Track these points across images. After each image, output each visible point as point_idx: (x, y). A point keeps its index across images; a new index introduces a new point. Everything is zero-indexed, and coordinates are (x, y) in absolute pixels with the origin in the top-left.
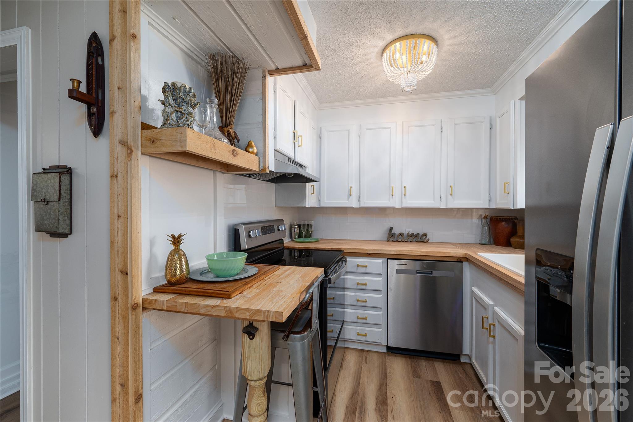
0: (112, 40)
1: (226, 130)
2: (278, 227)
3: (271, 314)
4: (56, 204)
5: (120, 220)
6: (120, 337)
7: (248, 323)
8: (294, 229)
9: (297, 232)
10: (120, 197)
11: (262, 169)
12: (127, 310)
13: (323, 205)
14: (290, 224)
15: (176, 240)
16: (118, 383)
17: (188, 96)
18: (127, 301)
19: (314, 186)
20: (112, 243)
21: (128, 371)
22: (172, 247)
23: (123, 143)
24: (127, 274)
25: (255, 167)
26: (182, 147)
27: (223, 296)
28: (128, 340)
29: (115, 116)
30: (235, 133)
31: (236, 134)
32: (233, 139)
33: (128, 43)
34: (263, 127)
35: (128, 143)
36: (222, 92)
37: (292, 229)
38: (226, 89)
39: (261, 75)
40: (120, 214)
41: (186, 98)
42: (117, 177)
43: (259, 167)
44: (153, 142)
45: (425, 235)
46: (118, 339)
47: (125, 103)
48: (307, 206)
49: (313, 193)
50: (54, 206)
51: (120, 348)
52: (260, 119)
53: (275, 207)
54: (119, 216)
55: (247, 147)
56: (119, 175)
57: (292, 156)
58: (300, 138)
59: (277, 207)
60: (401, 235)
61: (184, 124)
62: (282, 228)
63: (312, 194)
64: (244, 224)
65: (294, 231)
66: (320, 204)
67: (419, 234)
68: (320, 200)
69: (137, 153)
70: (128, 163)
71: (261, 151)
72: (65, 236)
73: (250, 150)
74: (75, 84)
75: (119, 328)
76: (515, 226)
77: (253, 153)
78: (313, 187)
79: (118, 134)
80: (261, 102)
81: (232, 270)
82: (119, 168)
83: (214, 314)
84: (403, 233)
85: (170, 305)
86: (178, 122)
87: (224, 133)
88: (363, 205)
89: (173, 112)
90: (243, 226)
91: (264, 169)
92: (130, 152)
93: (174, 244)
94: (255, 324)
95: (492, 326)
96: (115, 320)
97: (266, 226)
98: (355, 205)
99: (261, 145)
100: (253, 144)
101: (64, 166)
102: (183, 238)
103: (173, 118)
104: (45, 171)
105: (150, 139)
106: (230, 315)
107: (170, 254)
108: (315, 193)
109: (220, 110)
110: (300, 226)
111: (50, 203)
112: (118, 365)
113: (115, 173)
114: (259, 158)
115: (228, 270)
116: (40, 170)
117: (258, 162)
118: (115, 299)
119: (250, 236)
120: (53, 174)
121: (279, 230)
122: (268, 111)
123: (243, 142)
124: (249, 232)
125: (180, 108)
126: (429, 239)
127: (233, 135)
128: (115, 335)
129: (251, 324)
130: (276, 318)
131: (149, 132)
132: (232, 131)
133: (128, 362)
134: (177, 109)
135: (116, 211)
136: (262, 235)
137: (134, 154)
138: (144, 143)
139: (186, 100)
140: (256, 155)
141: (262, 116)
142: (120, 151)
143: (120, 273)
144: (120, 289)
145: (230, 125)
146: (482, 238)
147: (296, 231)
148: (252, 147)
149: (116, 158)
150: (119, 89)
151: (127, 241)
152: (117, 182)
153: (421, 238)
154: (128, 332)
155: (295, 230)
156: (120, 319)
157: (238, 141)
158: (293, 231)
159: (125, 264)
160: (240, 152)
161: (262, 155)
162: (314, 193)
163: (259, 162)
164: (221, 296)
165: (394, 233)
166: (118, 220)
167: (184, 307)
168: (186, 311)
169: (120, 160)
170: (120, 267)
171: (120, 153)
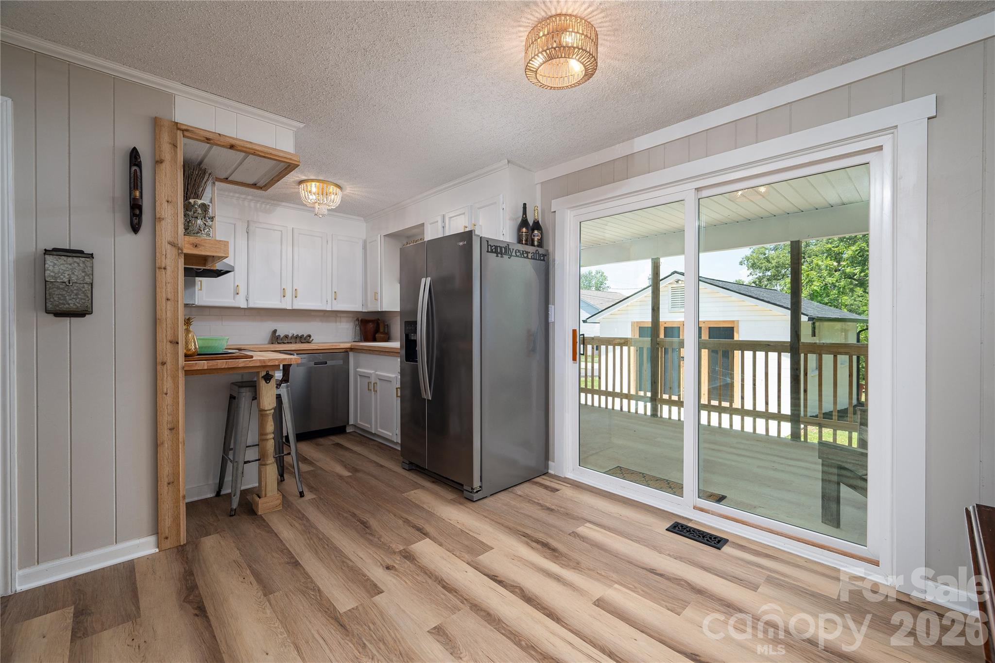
0: (159, 162)
5: (169, 302)
6: (169, 392)
7: (265, 373)
10: (169, 285)
12: (176, 371)
15: (187, 322)
16: (166, 428)
18: (178, 363)
20: (158, 320)
21: (178, 417)
23: (172, 244)
24: (178, 343)
28: (178, 393)
29: (163, 223)
35: (179, 245)
40: (169, 298)
42: (165, 269)
44: (196, 246)
45: (310, 336)
46: (166, 394)
50: (84, 287)
51: (168, 400)
54: (168, 300)
56: (168, 268)
60: (286, 337)
67: (303, 335)
70: (179, 260)
72: (81, 315)
75: (168, 385)
76: (378, 325)
79: (167, 235)
82: (168, 263)
84: (288, 335)
88: (251, 305)
92: (181, 252)
94: (271, 373)
95: (375, 384)
98: (243, 305)
105: (194, 244)
111: (77, 285)
112: (167, 415)
113: (163, 266)
118: (164, 364)
126: (313, 340)
128: (163, 391)
129: (267, 374)
131: (191, 239)
133: (178, 410)
135: (164, 296)
143: (169, 343)
144: (168, 355)
146: (355, 338)
149: (164, 254)
150: (168, 202)
151: (178, 318)
152: (165, 273)
153: (306, 339)
154: (177, 387)
156: (169, 378)
159: (175, 335)
165: (279, 336)
166: (166, 304)
167: (225, 364)
168: (226, 367)
169: (168, 256)
170: (169, 338)
171: (168, 251)
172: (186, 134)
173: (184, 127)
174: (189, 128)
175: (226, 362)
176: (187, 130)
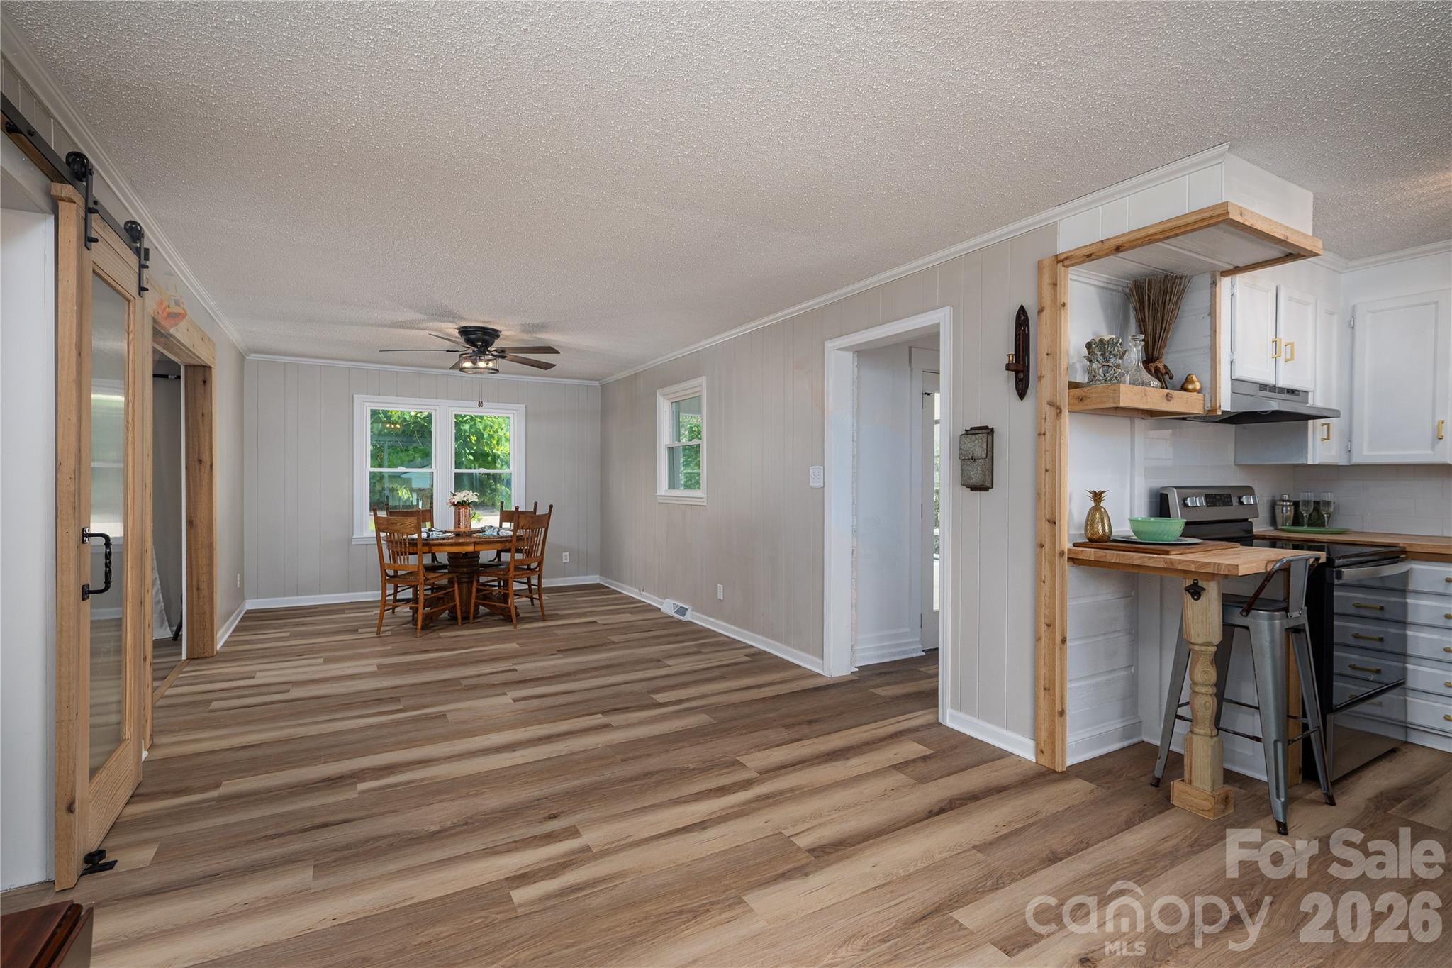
0: (1040, 311)
1: (1152, 366)
2: (1240, 498)
3: (1223, 567)
4: (983, 461)
5: (1048, 473)
6: (1046, 581)
7: (1192, 583)
8: (1280, 507)
9: (1289, 513)
10: (1048, 453)
11: (1209, 411)
12: (1054, 556)
13: (1357, 460)
14: (1270, 498)
15: (1097, 496)
16: (1043, 623)
17: (1116, 348)
18: (1055, 546)
19: (1328, 425)
20: (1038, 495)
21: (1055, 612)
22: (1093, 504)
23: (1051, 404)
24: (1055, 523)
25: (1198, 410)
26: (1115, 403)
27: (1159, 552)
28: (1054, 583)
29: (1044, 381)
30: (1165, 366)
31: (1168, 368)
32: (1162, 376)
33: (1058, 313)
34: (1211, 352)
35: (1058, 404)
36: (1149, 322)
37: (1277, 507)
38: (1154, 318)
39: (1209, 281)
40: (1048, 468)
41: (1114, 350)
42: (1044, 434)
43: (1204, 408)
44: (1081, 400)
46: (1044, 582)
47: (1055, 367)
48: (1310, 462)
49: (1326, 437)
50: (981, 462)
51: (1046, 590)
52: (1207, 342)
53: (1234, 466)
54: (1047, 471)
55: (1183, 384)
56: (1047, 433)
57: (1270, 380)
58: (1289, 347)
59: (1239, 465)
61: (1112, 377)
62: (1248, 499)
63: (1323, 439)
64: (1176, 488)
65: (1280, 510)
66: (1350, 458)
68: (1350, 451)
69: (1066, 412)
70: (1057, 422)
71: (1208, 384)
72: (986, 489)
73: (1190, 387)
74: (1011, 358)
75: (1046, 572)
77: (1194, 390)
78: (1326, 426)
79: (1046, 395)
80: (1208, 319)
81: (1165, 535)
82: (1047, 427)
83: (1151, 565)
85: (1098, 555)
86: (1105, 376)
87: (1150, 370)
89: (1100, 368)
90: (1175, 490)
91: (1213, 409)
92: (1060, 412)
93: (1095, 500)
94: (1201, 584)
96: (1041, 565)
97: (1215, 495)
99: (1207, 378)
100: (1194, 378)
101: (986, 428)
102: (1103, 495)
103: (1100, 373)
104: (968, 433)
105: (1079, 397)
106: (1171, 567)
107: (1090, 510)
108: (1331, 438)
109: (1146, 347)
110: (1296, 504)
111: (977, 460)
112: (1044, 607)
113: (1043, 432)
114: (1204, 395)
115: (1160, 534)
116: (964, 432)
117: (1202, 402)
118: (1042, 546)
119: (1186, 505)
120: (981, 435)
121: (1241, 503)
122: (1220, 329)
123: (1179, 376)
124: (1185, 500)
125: (1109, 361)
127: (1164, 371)
128: (1041, 578)
129: (1195, 584)
130: (1229, 571)
131: (1077, 392)
132: (1161, 366)
133: (1055, 604)
134: (1104, 364)
135: (1043, 466)
136: (1208, 506)
137: (1063, 413)
138: (1071, 401)
139: (1113, 353)
140: (1199, 391)
141: (1209, 338)
142: (1049, 412)
143: (1047, 522)
144: (1046, 536)
145: (1158, 359)
147: (1287, 512)
148: (1192, 382)
149: (1044, 417)
150: (1047, 354)
151: (1055, 492)
152: (1044, 439)
154: (1055, 576)
155: (1282, 510)
156: (1047, 563)
157: (1171, 378)
158: (1278, 511)
159: (1053, 513)
160: (1175, 393)
161: (1208, 390)
162: (1328, 439)
163: (1204, 400)
164: (1156, 552)
166: (1045, 474)
167: (1115, 558)
168: (1117, 561)
169: (1048, 419)
170: (1048, 517)
171: (1048, 413)
172: (1067, 263)
173: (1064, 256)
174: (1069, 254)
175: (1117, 554)
176: (1067, 258)
